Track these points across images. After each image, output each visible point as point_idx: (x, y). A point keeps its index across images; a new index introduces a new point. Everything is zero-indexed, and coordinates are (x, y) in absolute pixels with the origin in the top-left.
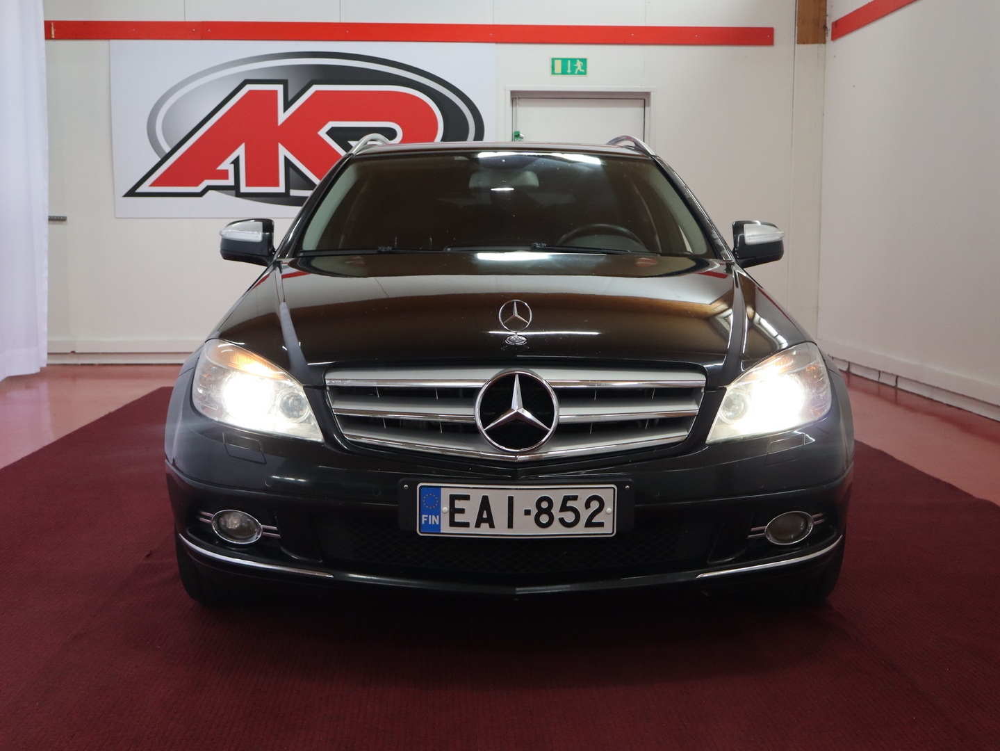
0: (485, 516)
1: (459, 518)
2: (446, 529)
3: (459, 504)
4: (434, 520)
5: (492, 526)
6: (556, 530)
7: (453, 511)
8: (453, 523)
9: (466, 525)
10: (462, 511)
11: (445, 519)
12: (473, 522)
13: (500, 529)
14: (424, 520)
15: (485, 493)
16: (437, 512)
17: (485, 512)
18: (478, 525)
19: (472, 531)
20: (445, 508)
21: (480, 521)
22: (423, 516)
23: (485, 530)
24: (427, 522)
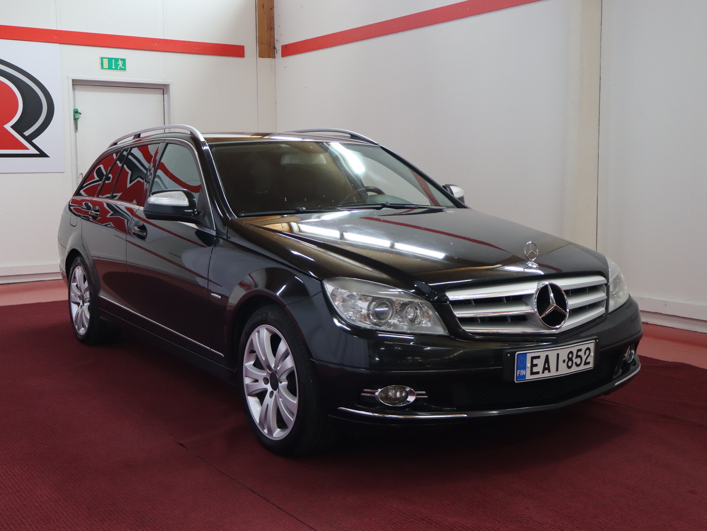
0: (547, 366)
1: (535, 370)
2: (529, 377)
3: (535, 362)
4: (523, 372)
5: (549, 372)
6: (574, 369)
7: (533, 365)
8: (532, 373)
9: (538, 373)
10: (536, 365)
11: (528, 371)
12: (541, 372)
13: (553, 373)
14: (518, 373)
15: (547, 353)
16: (524, 368)
17: (547, 364)
18: (543, 372)
19: (541, 376)
20: (529, 365)
21: (544, 369)
22: (518, 371)
23: (547, 374)
24: (519, 374)
